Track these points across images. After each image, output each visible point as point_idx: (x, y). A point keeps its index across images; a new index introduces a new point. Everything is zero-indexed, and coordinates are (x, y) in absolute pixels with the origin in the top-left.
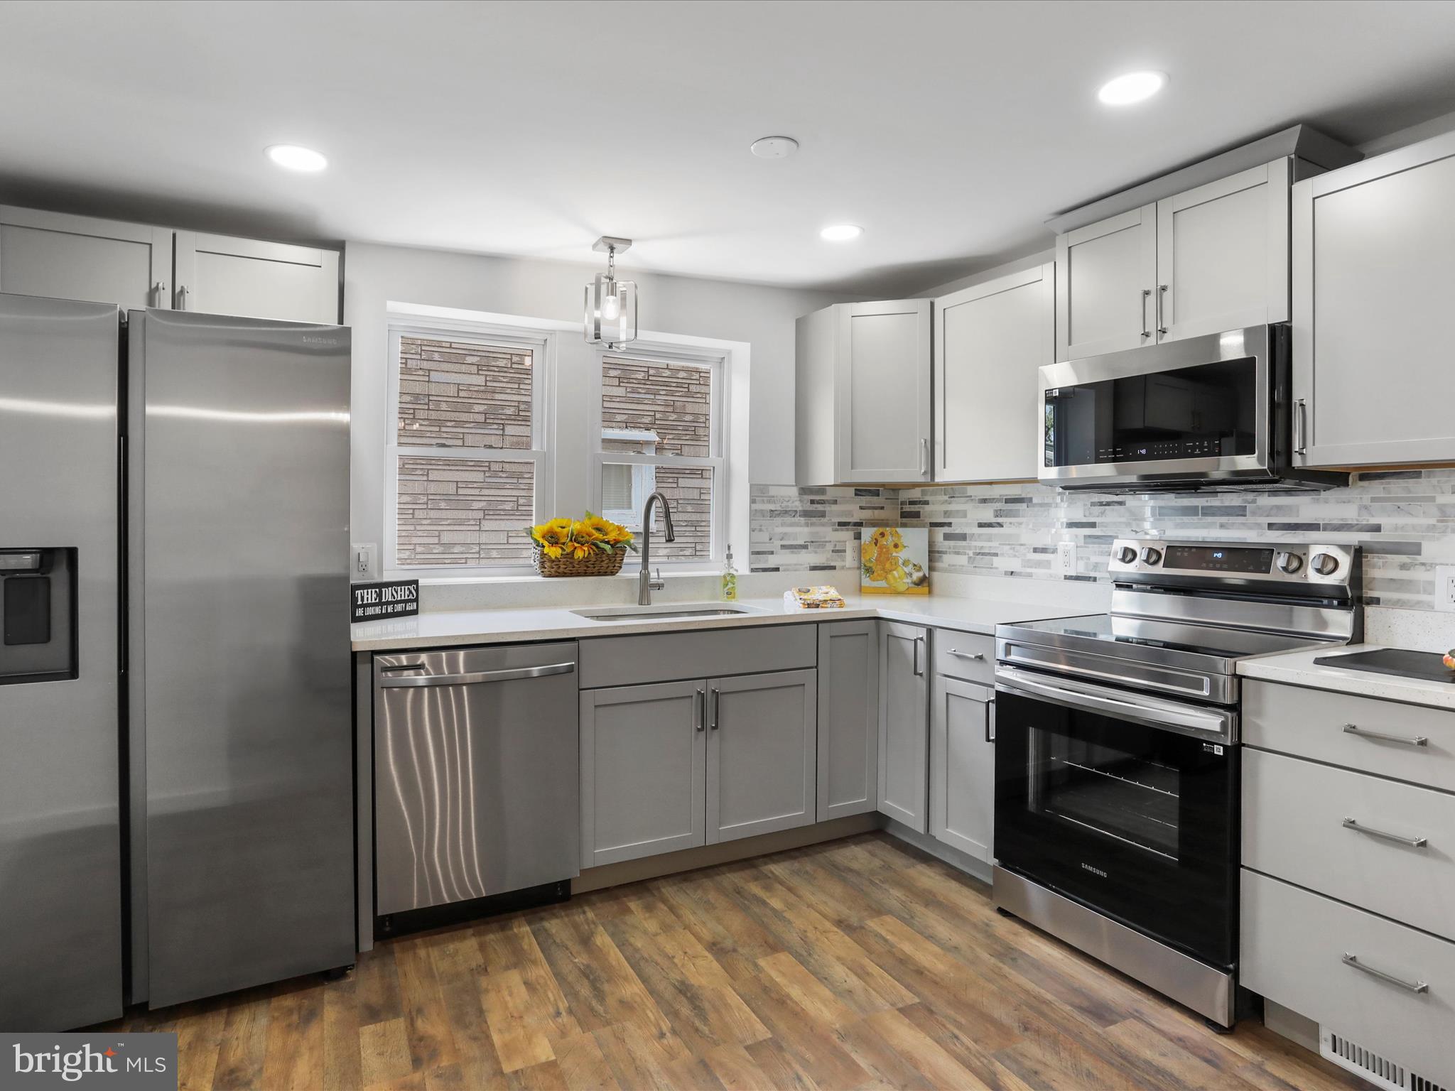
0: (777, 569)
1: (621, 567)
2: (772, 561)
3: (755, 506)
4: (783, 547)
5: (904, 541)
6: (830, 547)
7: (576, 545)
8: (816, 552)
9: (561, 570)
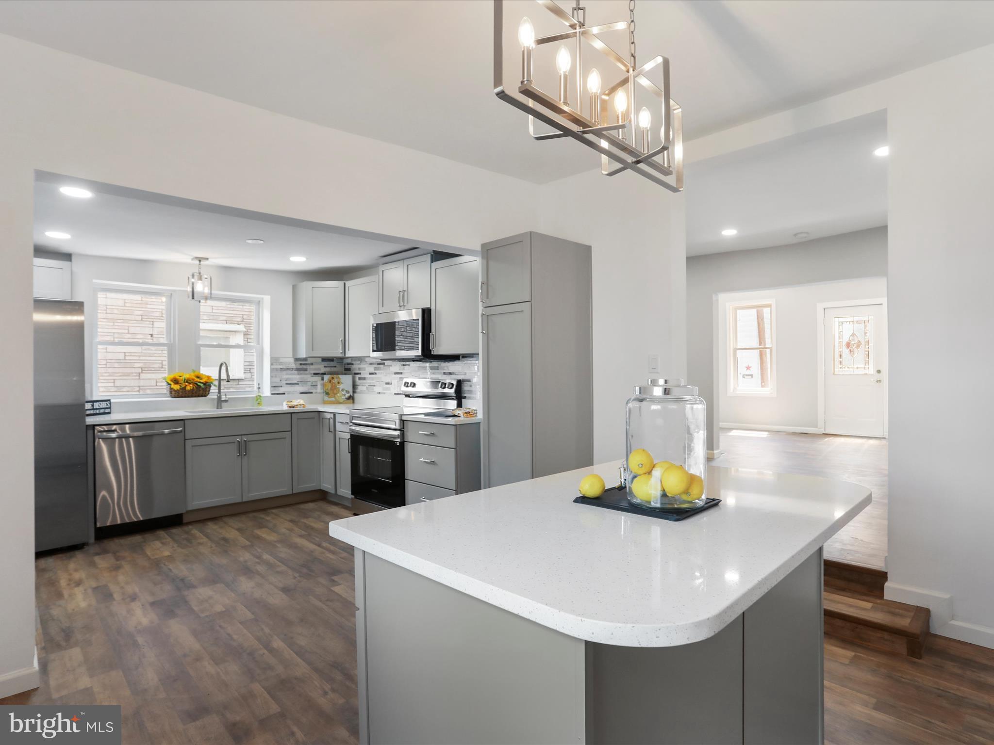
0: (284, 394)
1: (209, 393)
2: (281, 390)
3: (273, 367)
4: (287, 384)
5: (342, 381)
6: (310, 384)
7: (187, 384)
8: (303, 386)
9: (180, 395)
